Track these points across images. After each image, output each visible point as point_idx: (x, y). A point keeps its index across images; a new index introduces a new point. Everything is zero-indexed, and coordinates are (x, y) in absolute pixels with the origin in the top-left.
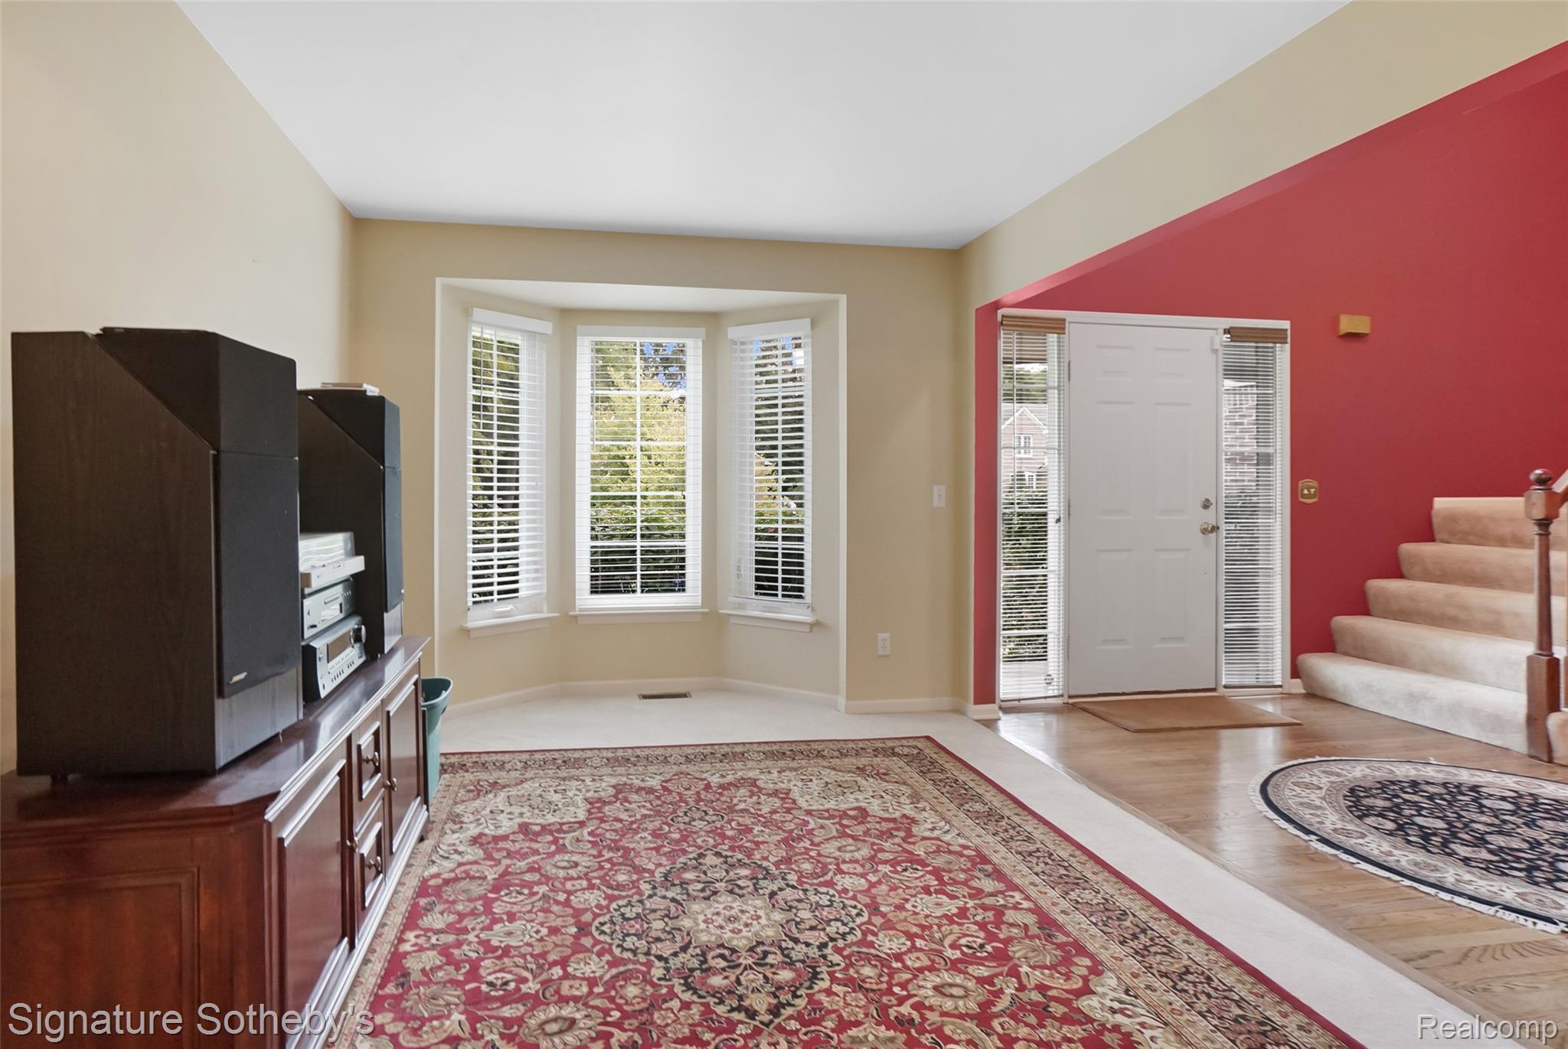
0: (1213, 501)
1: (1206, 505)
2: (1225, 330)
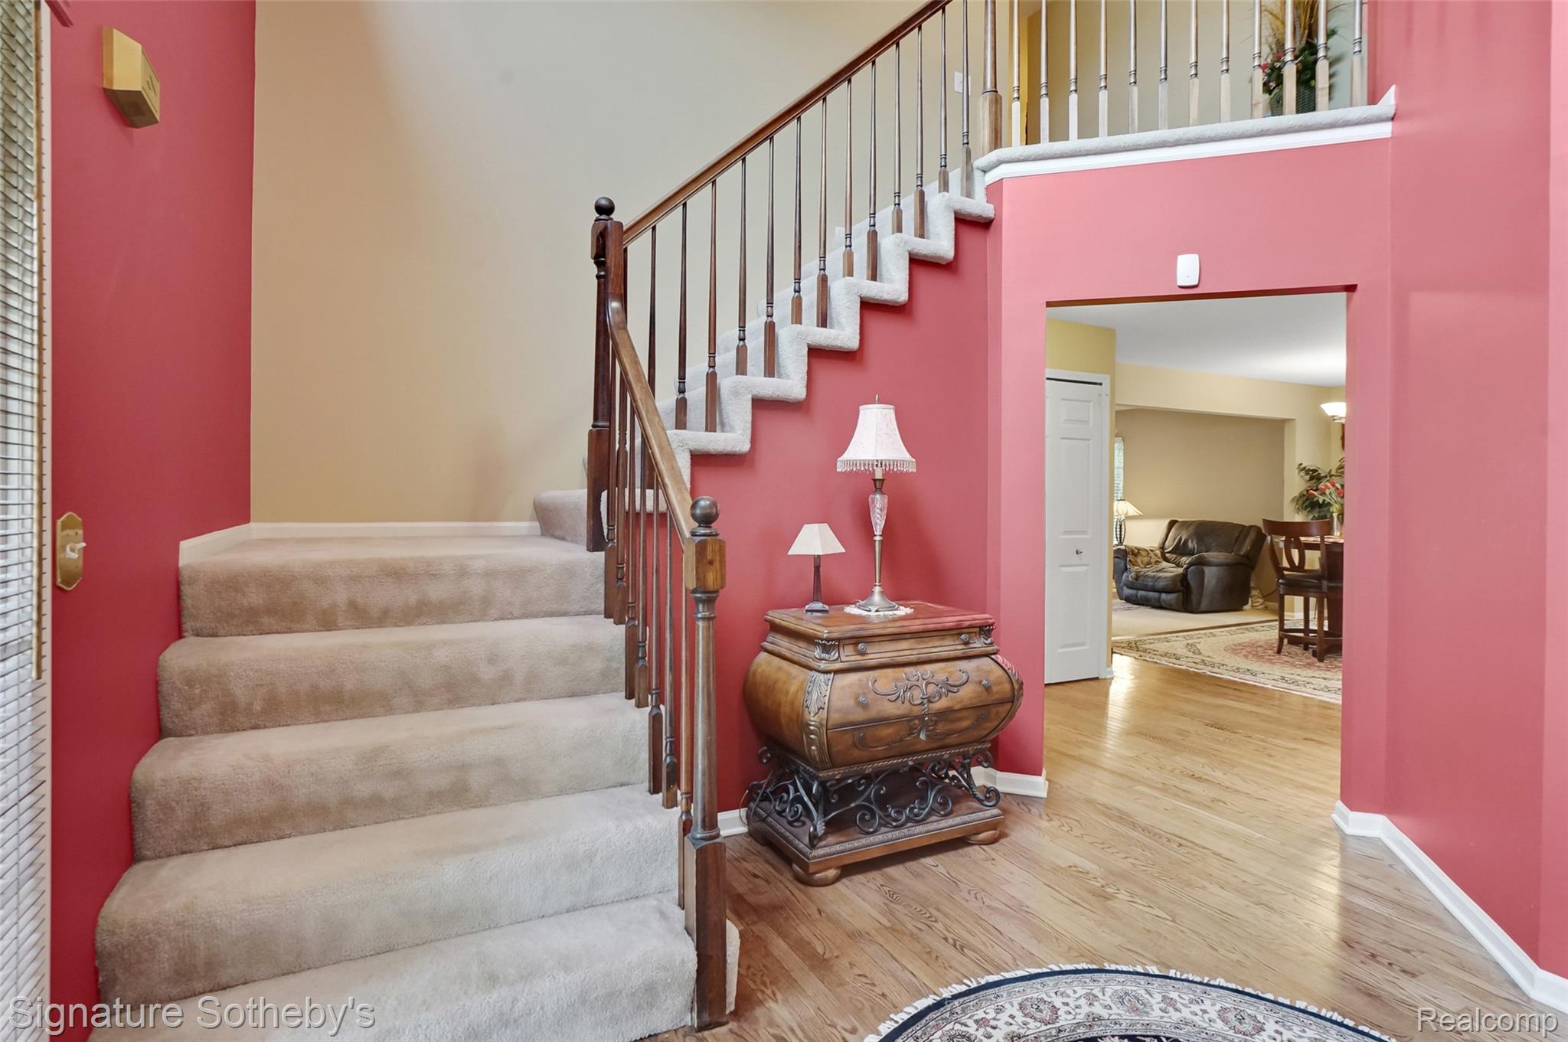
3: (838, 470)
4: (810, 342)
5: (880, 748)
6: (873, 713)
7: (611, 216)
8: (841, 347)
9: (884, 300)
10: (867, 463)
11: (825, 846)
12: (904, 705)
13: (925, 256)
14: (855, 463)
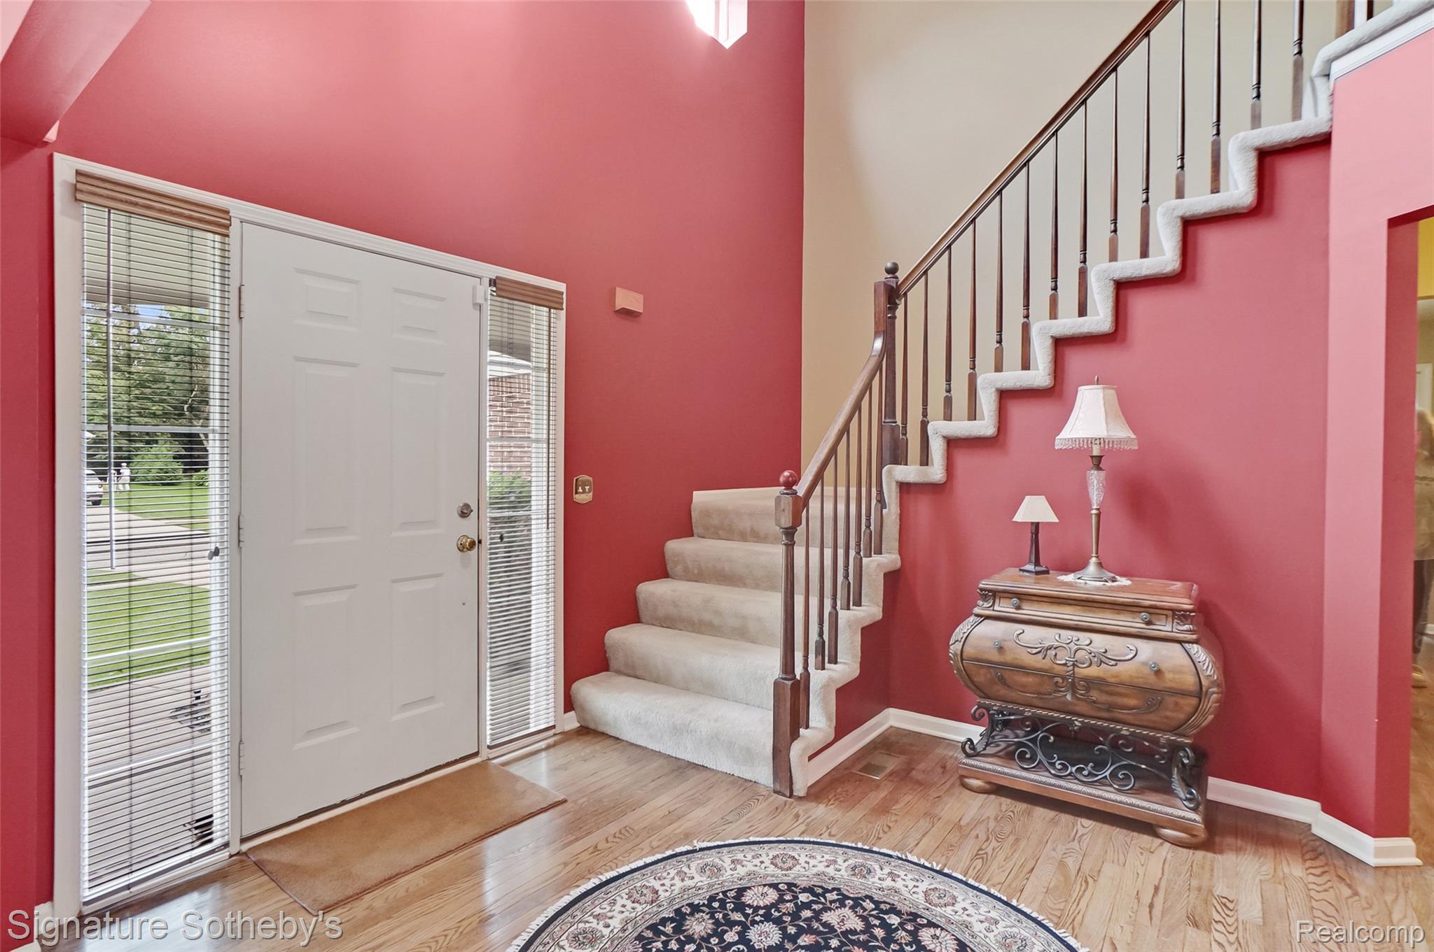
0: (474, 507)
1: (465, 512)
2: (490, 280)
3: (1056, 448)
4: (1054, 335)
5: (1028, 695)
6: (1008, 658)
7: (896, 274)
8: (1089, 333)
9: (1144, 276)
10: (1081, 440)
11: (977, 760)
12: (1044, 661)
13: (1205, 214)
14: (1074, 440)
